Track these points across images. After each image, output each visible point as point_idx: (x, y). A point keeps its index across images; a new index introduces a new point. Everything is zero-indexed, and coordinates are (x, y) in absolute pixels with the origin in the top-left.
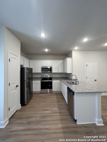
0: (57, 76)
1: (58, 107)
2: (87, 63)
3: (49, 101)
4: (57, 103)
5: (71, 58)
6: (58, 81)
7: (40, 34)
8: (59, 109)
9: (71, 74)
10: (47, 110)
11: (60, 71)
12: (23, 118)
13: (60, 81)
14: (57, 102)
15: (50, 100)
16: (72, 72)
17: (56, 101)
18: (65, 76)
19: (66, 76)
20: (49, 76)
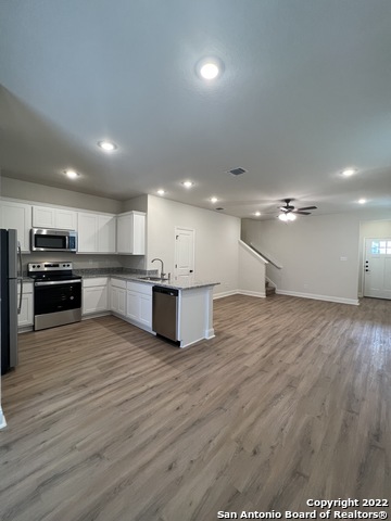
0: (91, 265)
2: (177, 232)
4: (119, 337)
5: (144, 214)
6: (102, 281)
7: (99, 144)
10: (105, 354)
11: (105, 249)
12: (46, 390)
13: (106, 279)
16: (146, 252)
17: (113, 334)
18: (115, 264)
19: (120, 266)
20: (61, 265)
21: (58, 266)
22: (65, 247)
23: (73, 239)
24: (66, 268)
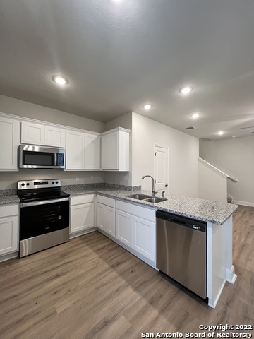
1: (130, 283)
2: (156, 149)
3: (82, 275)
4: (114, 274)
5: (129, 131)
6: (89, 197)
8: (136, 289)
9: (125, 173)
11: (91, 166)
13: (93, 195)
14: (113, 267)
15: (82, 272)
16: (131, 169)
17: (106, 266)
18: (98, 180)
20: (50, 182)
21: (46, 183)
22: (53, 164)
23: (61, 156)
24: (56, 185)
